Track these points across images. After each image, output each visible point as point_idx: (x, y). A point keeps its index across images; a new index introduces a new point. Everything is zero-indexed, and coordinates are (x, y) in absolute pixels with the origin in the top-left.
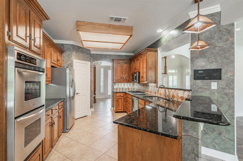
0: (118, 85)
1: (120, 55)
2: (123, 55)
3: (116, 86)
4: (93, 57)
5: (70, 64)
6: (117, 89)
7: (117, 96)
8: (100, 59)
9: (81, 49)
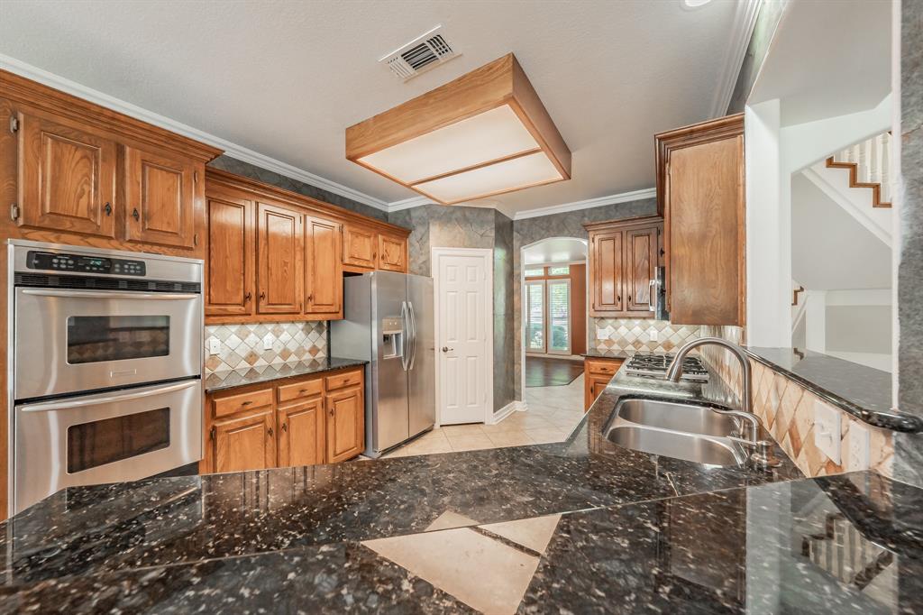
0: (616, 329)
1: (624, 204)
2: (638, 201)
3: (606, 329)
4: (521, 229)
5: (424, 262)
6: (609, 342)
7: (592, 371)
8: (543, 232)
9: (458, 214)
